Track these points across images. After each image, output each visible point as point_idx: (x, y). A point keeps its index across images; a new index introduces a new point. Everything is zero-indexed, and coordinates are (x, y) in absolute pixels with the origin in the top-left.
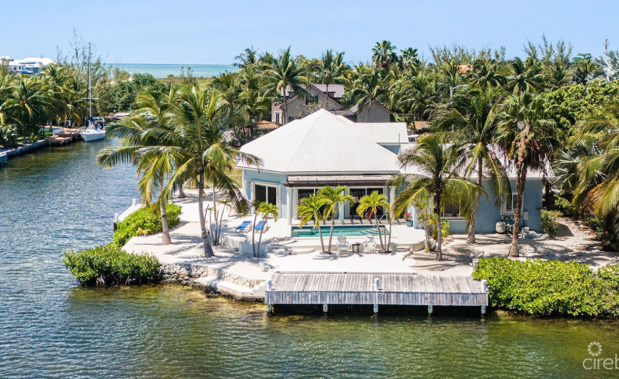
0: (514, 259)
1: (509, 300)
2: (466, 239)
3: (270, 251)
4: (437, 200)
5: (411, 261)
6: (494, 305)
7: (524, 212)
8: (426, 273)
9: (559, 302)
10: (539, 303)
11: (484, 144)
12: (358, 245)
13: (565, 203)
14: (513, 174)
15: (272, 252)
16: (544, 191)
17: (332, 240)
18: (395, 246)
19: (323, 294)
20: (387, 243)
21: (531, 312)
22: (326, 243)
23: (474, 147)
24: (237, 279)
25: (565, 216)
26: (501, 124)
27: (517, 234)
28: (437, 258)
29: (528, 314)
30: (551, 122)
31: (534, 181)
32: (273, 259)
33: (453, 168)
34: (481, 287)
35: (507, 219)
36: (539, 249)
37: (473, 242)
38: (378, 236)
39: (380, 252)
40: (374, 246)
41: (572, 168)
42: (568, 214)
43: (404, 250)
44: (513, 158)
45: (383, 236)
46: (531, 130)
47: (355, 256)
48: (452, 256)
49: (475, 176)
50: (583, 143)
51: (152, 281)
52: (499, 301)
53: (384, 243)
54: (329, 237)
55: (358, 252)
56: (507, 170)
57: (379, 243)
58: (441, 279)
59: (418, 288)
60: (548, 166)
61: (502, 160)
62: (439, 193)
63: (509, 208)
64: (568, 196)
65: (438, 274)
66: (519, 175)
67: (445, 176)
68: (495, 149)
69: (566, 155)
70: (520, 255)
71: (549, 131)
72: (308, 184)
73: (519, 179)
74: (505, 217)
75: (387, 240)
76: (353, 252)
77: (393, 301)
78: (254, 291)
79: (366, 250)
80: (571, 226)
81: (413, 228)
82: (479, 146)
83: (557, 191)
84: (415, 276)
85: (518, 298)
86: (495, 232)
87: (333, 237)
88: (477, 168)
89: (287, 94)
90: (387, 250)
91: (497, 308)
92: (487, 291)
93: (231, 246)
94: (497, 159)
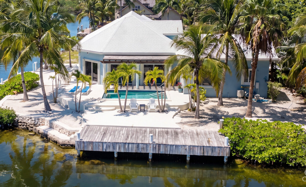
0: (248, 119)
1: (244, 152)
2: (217, 101)
3: (87, 108)
4: (197, 73)
5: (178, 119)
6: (234, 154)
7: (257, 83)
8: (187, 128)
9: (280, 155)
10: (265, 155)
11: (230, 34)
12: (144, 106)
13: (284, 76)
14: (249, 56)
15: (88, 110)
16: (270, 68)
17: (127, 101)
18: (168, 106)
19: (114, 144)
20: (163, 105)
21: (260, 161)
22: (123, 104)
23: (223, 35)
24: (61, 130)
25: (284, 86)
26: (241, 18)
27: (251, 99)
28: (196, 116)
29: (257, 163)
30: (277, 16)
31: (263, 61)
32: (87, 115)
33: (209, 51)
34: (224, 142)
35: (244, 88)
36: (267, 111)
37: (222, 104)
38: (157, 100)
39: (158, 111)
40: (155, 106)
41: (290, 52)
42: (286, 84)
43: (174, 110)
44: (249, 44)
45: (160, 100)
46: (262, 23)
47: (142, 113)
48: (207, 114)
49: (223, 56)
50: (298, 34)
51: (10, 127)
52: (238, 151)
53: (161, 105)
54: (125, 99)
55: (144, 111)
56: (245, 53)
57: (158, 105)
58: (197, 134)
59: (181, 141)
60: (273, 50)
61: (242, 46)
62: (198, 69)
63: (246, 80)
64: (287, 72)
65: (195, 129)
66: (253, 57)
67: (202, 57)
68: (237, 38)
69: (286, 43)
70: (253, 115)
71: (275, 23)
72: (116, 61)
73: (253, 59)
74: (243, 86)
75: (163, 102)
76: (141, 111)
77: (162, 151)
78: (71, 139)
79: (149, 110)
80: (288, 93)
81: (183, 93)
82: (226, 35)
83: (279, 68)
84: (179, 130)
85: (250, 150)
86: (237, 97)
87: (127, 99)
88: (225, 51)
89: (122, 5)
90: (163, 110)
91: (236, 157)
92: (229, 145)
93: (64, 104)
94: (238, 44)
